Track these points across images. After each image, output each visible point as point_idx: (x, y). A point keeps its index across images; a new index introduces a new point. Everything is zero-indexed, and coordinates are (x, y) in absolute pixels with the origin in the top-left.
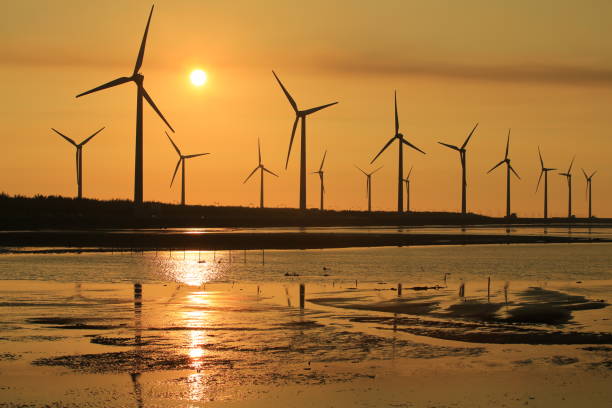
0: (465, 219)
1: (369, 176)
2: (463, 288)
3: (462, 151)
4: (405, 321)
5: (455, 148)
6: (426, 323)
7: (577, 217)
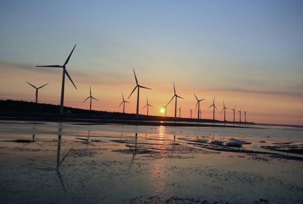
0: (214, 121)
1: (191, 110)
7: (242, 122)
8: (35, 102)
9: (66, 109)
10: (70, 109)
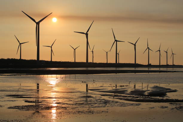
0: (136, 65)
1: (107, 52)
2: (135, 86)
3: (135, 45)
5: (133, 44)
7: (169, 65)
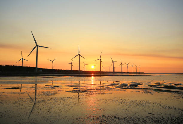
0: (122, 73)
1: (109, 67)
4: (115, 86)
6: (118, 86)
8: (21, 66)
9: (39, 69)
10: (41, 69)
